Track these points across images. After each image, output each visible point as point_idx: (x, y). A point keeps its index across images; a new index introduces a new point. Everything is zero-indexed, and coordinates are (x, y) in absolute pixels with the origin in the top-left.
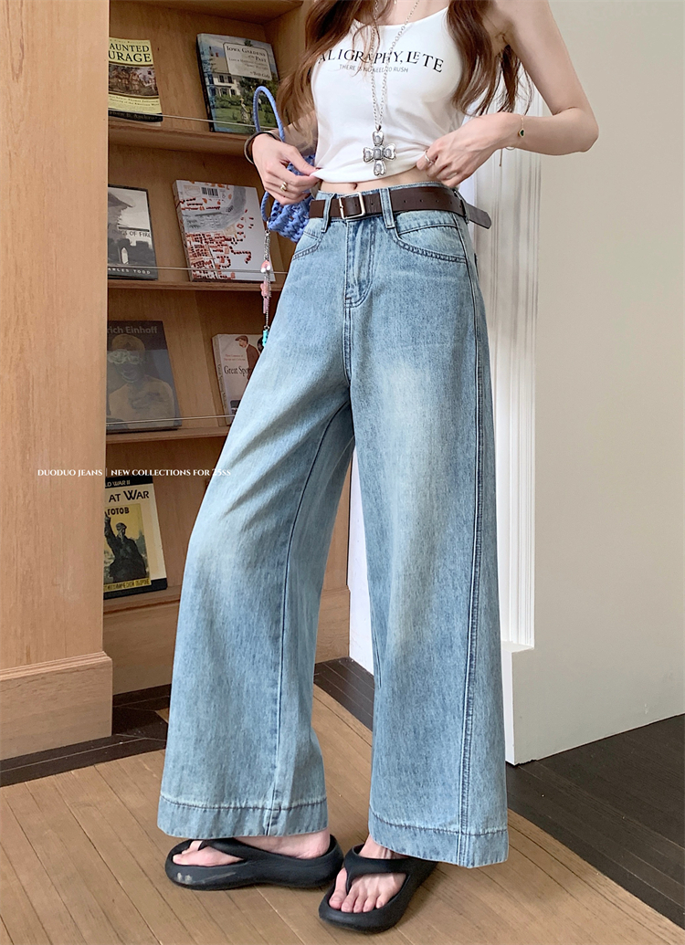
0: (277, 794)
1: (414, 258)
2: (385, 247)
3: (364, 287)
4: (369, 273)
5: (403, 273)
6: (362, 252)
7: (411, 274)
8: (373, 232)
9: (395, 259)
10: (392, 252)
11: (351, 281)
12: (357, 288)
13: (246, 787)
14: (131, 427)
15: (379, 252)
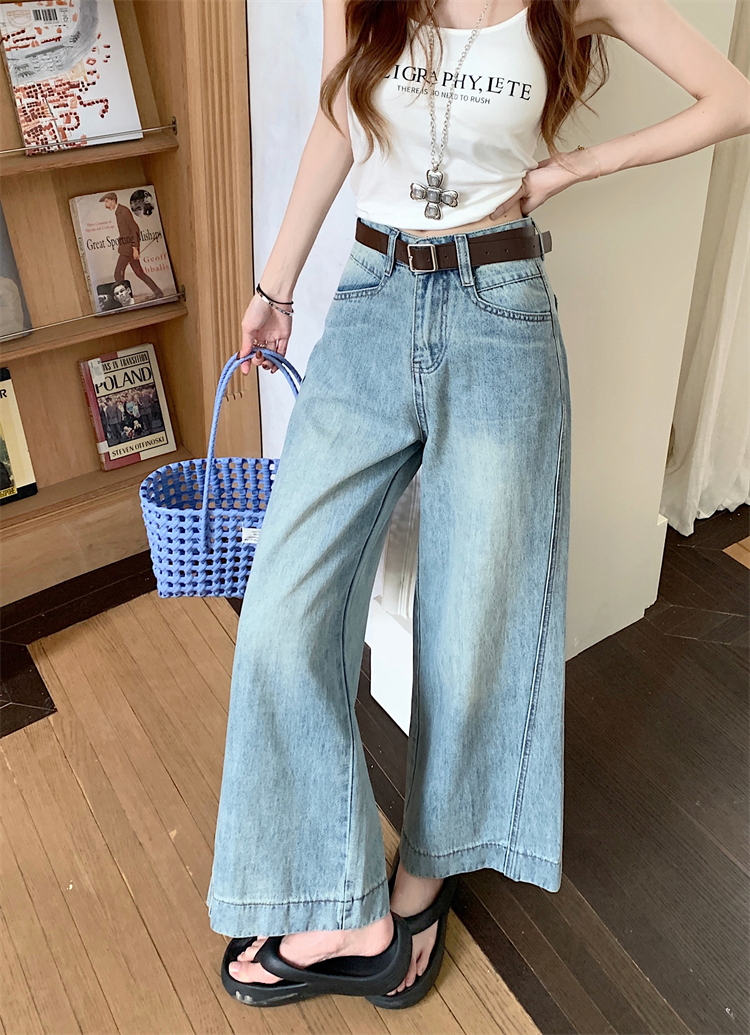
0: (348, 884)
1: (499, 323)
2: (461, 306)
3: (436, 350)
4: (441, 335)
5: (485, 340)
6: (433, 313)
7: (495, 341)
8: (446, 289)
9: (474, 324)
10: (469, 314)
11: (420, 344)
12: (427, 353)
13: (315, 879)
15: (453, 313)
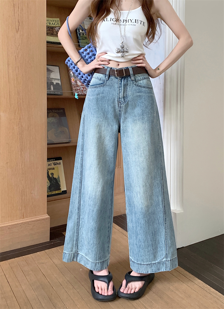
1: (141, 89)
4: (126, 94)
6: (124, 88)
9: (135, 90)
14: (55, 142)
